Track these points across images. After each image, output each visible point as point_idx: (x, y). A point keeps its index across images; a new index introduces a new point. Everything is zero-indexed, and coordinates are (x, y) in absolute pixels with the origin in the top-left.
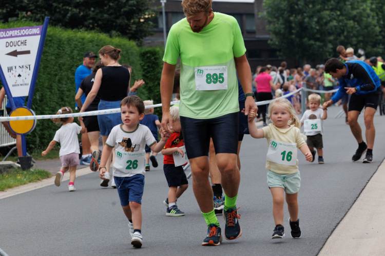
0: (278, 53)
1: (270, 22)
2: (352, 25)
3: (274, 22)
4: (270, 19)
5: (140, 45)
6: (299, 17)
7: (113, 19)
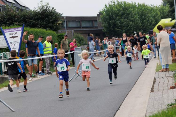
0: (106, 34)
1: (103, 23)
2: (132, 23)
3: (104, 23)
4: (103, 22)
5: (57, 33)
6: (113, 21)
7: (47, 24)
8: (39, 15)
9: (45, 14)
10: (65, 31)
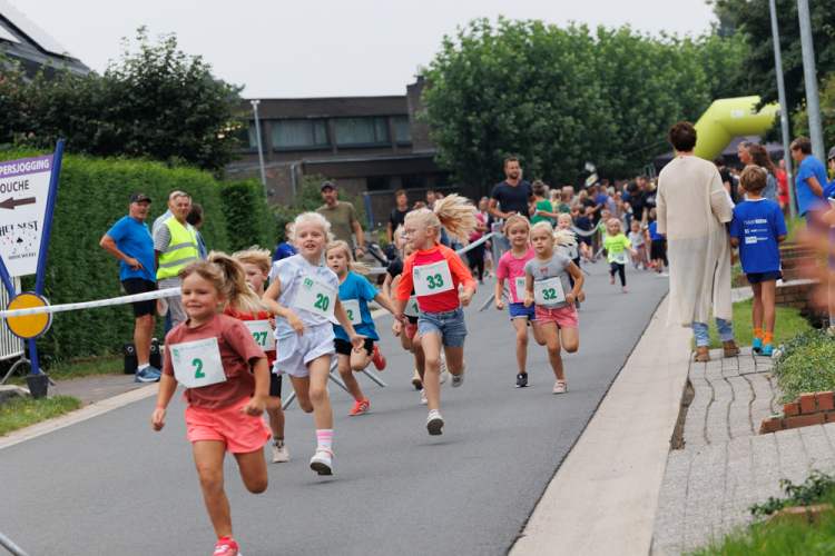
1: (435, 127)
2: (573, 123)
3: (442, 126)
4: (434, 121)
5: (219, 178)
6: (485, 115)
7: (172, 138)
8: (132, 96)
9: (160, 89)
10: (257, 168)
